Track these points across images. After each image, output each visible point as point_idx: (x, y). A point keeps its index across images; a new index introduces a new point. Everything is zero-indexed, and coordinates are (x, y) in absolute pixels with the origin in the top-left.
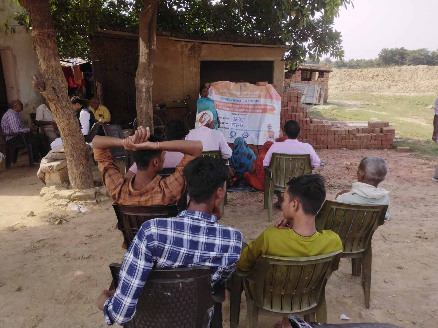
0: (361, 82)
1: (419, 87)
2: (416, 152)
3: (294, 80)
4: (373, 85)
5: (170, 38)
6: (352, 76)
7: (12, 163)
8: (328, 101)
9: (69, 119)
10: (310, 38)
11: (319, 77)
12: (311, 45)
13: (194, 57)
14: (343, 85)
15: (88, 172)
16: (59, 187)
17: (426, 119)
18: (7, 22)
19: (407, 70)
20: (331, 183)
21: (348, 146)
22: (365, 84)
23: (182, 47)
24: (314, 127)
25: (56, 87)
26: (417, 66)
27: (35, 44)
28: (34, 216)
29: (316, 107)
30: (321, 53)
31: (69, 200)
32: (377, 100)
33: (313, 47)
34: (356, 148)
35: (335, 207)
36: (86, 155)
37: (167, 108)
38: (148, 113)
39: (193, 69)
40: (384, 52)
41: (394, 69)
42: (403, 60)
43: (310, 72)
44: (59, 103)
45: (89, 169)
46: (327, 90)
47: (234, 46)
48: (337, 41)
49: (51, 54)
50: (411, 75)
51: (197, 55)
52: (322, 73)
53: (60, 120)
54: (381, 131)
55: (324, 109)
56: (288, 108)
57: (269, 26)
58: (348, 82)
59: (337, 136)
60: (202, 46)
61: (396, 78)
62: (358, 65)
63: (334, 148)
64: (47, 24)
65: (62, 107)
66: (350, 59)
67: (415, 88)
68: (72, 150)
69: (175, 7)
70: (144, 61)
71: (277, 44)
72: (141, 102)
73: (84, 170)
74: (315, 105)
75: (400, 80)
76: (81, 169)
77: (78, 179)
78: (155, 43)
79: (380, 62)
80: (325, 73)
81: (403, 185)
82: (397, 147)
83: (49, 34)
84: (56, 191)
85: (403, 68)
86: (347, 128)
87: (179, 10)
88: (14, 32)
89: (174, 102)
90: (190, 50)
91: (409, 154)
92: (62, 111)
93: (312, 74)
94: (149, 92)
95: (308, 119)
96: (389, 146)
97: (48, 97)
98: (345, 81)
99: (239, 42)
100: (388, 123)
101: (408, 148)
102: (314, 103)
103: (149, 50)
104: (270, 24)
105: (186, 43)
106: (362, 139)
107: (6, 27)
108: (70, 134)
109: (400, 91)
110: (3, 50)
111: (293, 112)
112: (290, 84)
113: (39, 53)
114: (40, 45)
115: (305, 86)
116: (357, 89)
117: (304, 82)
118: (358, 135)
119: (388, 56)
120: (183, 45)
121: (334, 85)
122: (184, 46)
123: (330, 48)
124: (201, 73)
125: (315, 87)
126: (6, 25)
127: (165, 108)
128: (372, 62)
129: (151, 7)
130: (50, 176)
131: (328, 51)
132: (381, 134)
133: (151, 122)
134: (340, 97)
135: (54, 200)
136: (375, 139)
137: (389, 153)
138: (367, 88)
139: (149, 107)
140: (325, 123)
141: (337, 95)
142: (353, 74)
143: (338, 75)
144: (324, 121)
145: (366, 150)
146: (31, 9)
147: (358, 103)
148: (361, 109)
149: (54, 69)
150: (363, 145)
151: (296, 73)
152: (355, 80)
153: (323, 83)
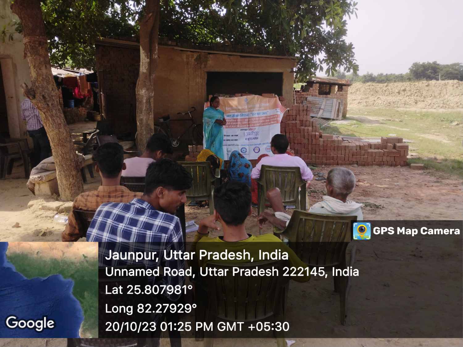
0: (386, 97)
1: (448, 103)
2: (429, 169)
3: (312, 94)
4: (399, 101)
5: (176, 48)
6: (376, 90)
7: (7, 174)
8: (347, 116)
9: (59, 128)
11: (338, 91)
13: (201, 68)
14: (368, 100)
15: (78, 183)
16: (48, 198)
17: (448, 136)
18: (5, 29)
19: (436, 85)
21: (359, 162)
22: (390, 99)
23: (187, 58)
24: (324, 142)
25: (46, 96)
26: (446, 81)
27: (25, 52)
28: (20, 227)
29: (334, 122)
31: (56, 212)
32: (401, 116)
34: (368, 165)
35: (304, 218)
36: (76, 166)
37: (171, 120)
38: (148, 125)
39: (198, 80)
40: (415, 66)
41: (422, 84)
42: (436, 74)
43: (329, 86)
44: (49, 111)
45: (79, 180)
46: (345, 105)
47: (241, 56)
49: (42, 62)
50: (440, 90)
51: (203, 66)
52: (341, 87)
53: (50, 129)
54: (395, 147)
55: (341, 124)
56: (297, 122)
58: (373, 96)
59: (347, 151)
60: (208, 56)
61: (424, 93)
62: (387, 80)
63: (345, 164)
64: (38, 31)
65: (52, 116)
66: (380, 73)
67: (443, 103)
68: (62, 160)
70: (145, 71)
71: (286, 55)
72: (141, 113)
73: (74, 181)
74: (333, 120)
75: (428, 95)
76: (71, 180)
77: (67, 190)
78: (156, 52)
79: (411, 77)
80: (344, 87)
81: (410, 203)
82: (411, 164)
83: (40, 42)
84: (45, 202)
85: (431, 83)
86: (358, 144)
88: (12, 39)
89: (178, 114)
90: (196, 60)
91: (423, 171)
92: (52, 119)
93: (332, 87)
94: (150, 103)
95: (317, 133)
96: (402, 163)
98: (370, 96)
99: (247, 53)
100: (402, 139)
101: (423, 165)
102: (332, 118)
103: (150, 59)
105: (192, 53)
106: (374, 155)
107: (3, 34)
108: (60, 143)
109: (428, 107)
110: (3, 58)
111: (302, 126)
112: (307, 98)
113: (29, 60)
114: (30, 53)
115: (322, 100)
116: (382, 104)
117: (321, 96)
118: (370, 150)
119: (419, 70)
120: (189, 55)
121: (358, 99)
122: (190, 56)
123: (343, 61)
124: (208, 84)
125: (334, 101)
126: (4, 32)
127: (169, 120)
128: (402, 77)
129: (152, 15)
130: (39, 187)
132: (394, 150)
134: (362, 112)
135: (42, 212)
136: (388, 156)
137: (401, 170)
138: (392, 103)
139: (150, 119)
140: (335, 137)
141: (359, 111)
142: (378, 89)
143: (362, 90)
144: (334, 136)
145: (378, 166)
146: (23, 16)
147: (381, 119)
148: (382, 125)
149: (44, 77)
150: (375, 161)
151: (313, 86)
152: (379, 95)
153: (342, 97)
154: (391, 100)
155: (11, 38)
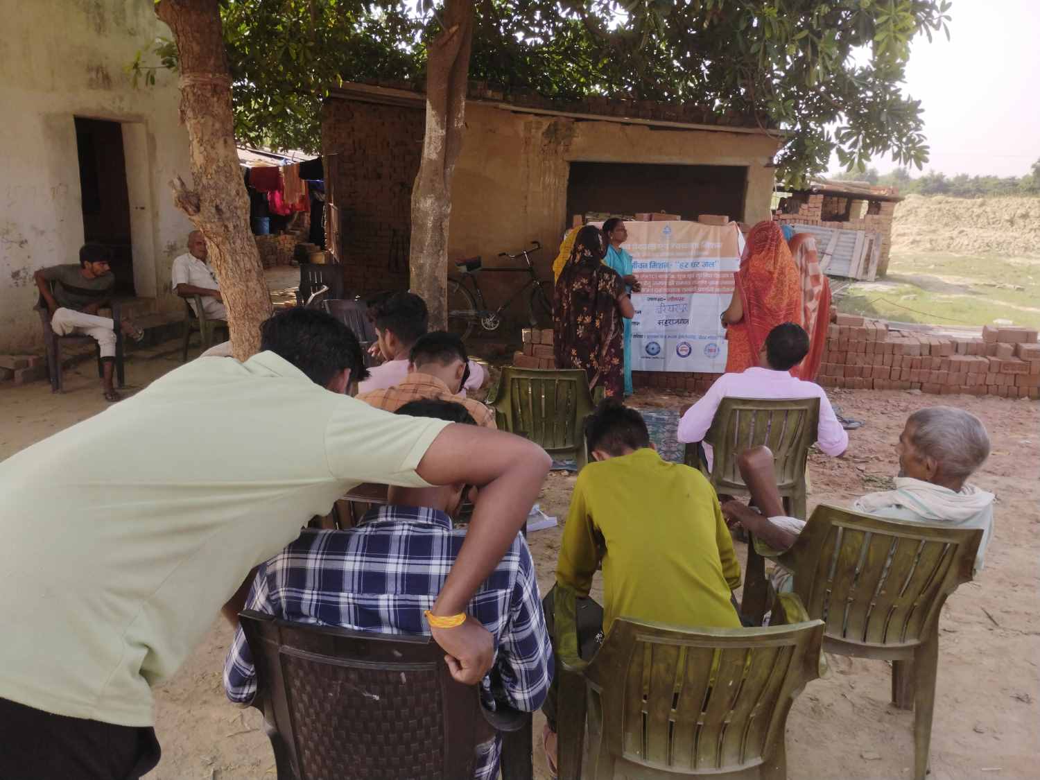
0: (981, 231)
3: (805, 218)
4: (1011, 240)
5: (503, 106)
6: (957, 213)
8: (889, 272)
9: (247, 281)
10: (842, 114)
11: (868, 212)
12: (843, 132)
13: (556, 152)
14: (935, 237)
18: (138, 59)
20: (869, 473)
21: (925, 385)
22: (992, 235)
23: (528, 127)
24: (841, 332)
25: (223, 207)
27: (183, 107)
29: (857, 285)
30: (870, 152)
32: (1019, 276)
33: (849, 136)
34: (948, 392)
35: (842, 525)
37: (484, 270)
38: (436, 279)
39: (550, 179)
43: (846, 200)
44: (227, 242)
46: (886, 246)
47: (652, 128)
48: (911, 123)
49: (217, 131)
51: (562, 148)
52: (876, 203)
53: (228, 282)
54: (1016, 352)
55: (875, 292)
57: (739, 82)
58: (947, 228)
59: (898, 357)
60: (576, 125)
63: (890, 388)
64: (212, 62)
65: (234, 252)
69: (520, 36)
70: (434, 156)
71: (758, 126)
72: (422, 252)
74: (855, 280)
78: (462, 114)
79: (1035, 185)
80: (883, 204)
83: (216, 86)
86: (924, 340)
87: (529, 41)
89: (500, 255)
90: (547, 133)
92: (233, 260)
93: (853, 204)
94: (442, 229)
96: (1034, 391)
97: (203, 229)
98: (940, 225)
99: (665, 120)
100: (1034, 334)
102: (852, 275)
103: (447, 130)
104: (743, 78)
105: (537, 118)
106: (964, 369)
107: (135, 70)
108: (248, 314)
113: (191, 127)
114: (193, 110)
115: (830, 233)
116: (970, 247)
117: (828, 223)
120: (531, 122)
121: (911, 234)
122: (534, 126)
123: (893, 139)
124: (570, 190)
125: (858, 237)
126: (136, 66)
127: (479, 269)
128: (1015, 184)
129: (456, 31)
131: (886, 147)
132: (1017, 361)
133: (441, 299)
134: (922, 264)
136: (999, 372)
137: (1032, 408)
138: (995, 245)
139: (439, 265)
140: (868, 324)
141: (915, 261)
142: (962, 211)
143: (923, 211)
144: (867, 319)
145: (973, 396)
146: (180, 28)
147: (970, 281)
148: (974, 297)
149: (221, 164)
150: (966, 384)
151: (810, 200)
152: (964, 226)
153: (878, 228)
154: (993, 239)
155: (152, 80)
